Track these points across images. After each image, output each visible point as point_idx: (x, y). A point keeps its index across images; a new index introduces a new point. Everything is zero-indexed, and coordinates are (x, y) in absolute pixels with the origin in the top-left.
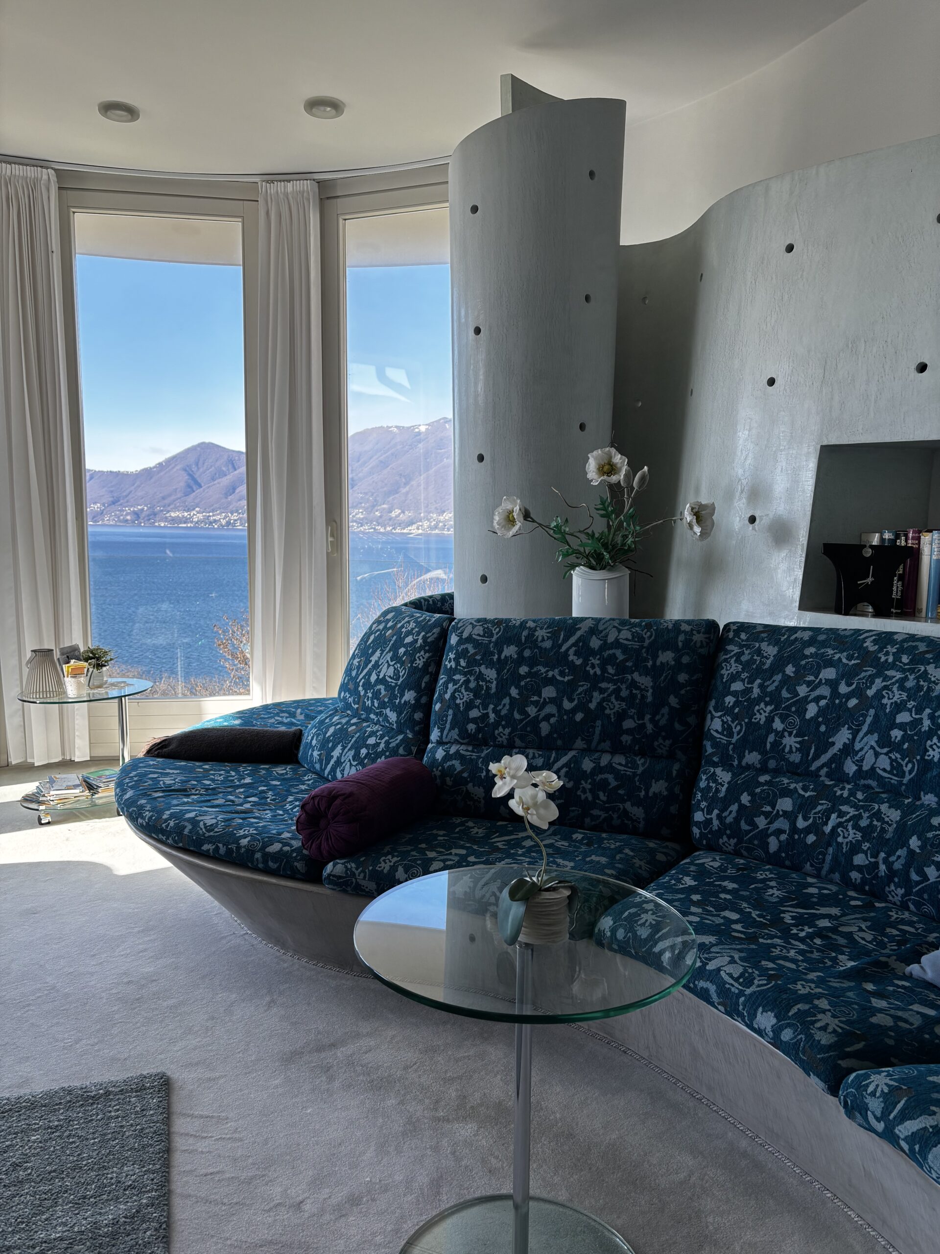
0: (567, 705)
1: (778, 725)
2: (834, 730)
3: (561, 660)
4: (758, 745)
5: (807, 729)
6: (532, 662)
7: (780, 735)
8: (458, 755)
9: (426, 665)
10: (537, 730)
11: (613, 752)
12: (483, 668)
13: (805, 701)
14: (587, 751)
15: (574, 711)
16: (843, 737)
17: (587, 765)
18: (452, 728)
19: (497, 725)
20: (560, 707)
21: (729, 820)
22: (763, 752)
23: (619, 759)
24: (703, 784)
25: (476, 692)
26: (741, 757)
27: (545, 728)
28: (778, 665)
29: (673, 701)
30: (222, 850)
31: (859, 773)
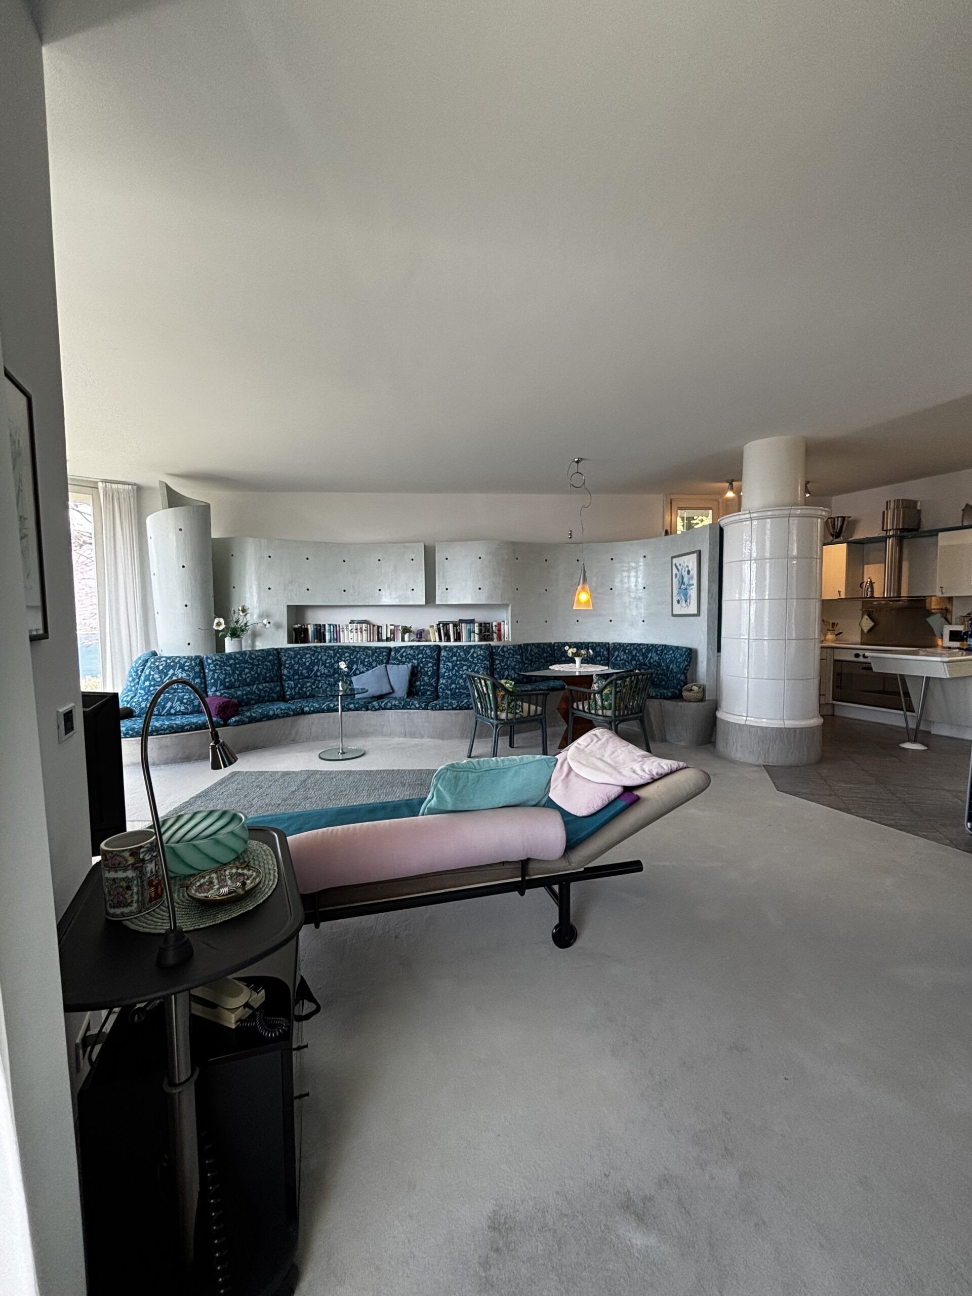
0: (253, 673)
1: (301, 668)
2: (314, 667)
3: (247, 662)
4: (297, 674)
5: (307, 668)
6: (239, 663)
7: (302, 671)
8: (225, 693)
9: (200, 670)
10: (246, 681)
11: (265, 683)
12: (225, 667)
13: (305, 662)
14: (259, 684)
15: (255, 674)
16: (316, 668)
17: (261, 687)
18: (220, 686)
19: (235, 682)
20: (251, 674)
21: (297, 691)
22: (299, 675)
23: (267, 684)
24: (287, 686)
25: (226, 674)
26: (294, 677)
27: (248, 680)
28: (296, 656)
29: (276, 668)
30: (194, 726)
31: (321, 674)
